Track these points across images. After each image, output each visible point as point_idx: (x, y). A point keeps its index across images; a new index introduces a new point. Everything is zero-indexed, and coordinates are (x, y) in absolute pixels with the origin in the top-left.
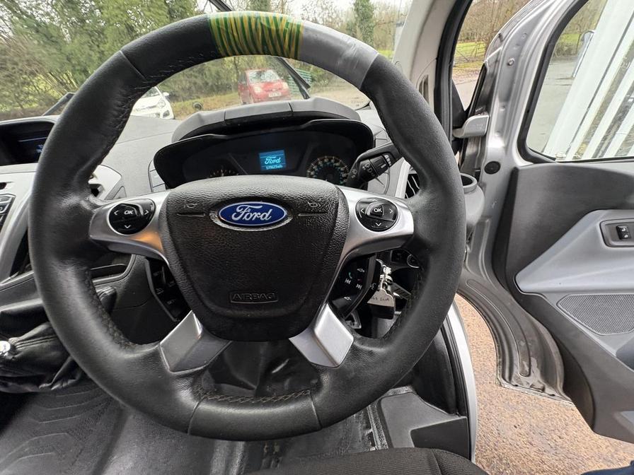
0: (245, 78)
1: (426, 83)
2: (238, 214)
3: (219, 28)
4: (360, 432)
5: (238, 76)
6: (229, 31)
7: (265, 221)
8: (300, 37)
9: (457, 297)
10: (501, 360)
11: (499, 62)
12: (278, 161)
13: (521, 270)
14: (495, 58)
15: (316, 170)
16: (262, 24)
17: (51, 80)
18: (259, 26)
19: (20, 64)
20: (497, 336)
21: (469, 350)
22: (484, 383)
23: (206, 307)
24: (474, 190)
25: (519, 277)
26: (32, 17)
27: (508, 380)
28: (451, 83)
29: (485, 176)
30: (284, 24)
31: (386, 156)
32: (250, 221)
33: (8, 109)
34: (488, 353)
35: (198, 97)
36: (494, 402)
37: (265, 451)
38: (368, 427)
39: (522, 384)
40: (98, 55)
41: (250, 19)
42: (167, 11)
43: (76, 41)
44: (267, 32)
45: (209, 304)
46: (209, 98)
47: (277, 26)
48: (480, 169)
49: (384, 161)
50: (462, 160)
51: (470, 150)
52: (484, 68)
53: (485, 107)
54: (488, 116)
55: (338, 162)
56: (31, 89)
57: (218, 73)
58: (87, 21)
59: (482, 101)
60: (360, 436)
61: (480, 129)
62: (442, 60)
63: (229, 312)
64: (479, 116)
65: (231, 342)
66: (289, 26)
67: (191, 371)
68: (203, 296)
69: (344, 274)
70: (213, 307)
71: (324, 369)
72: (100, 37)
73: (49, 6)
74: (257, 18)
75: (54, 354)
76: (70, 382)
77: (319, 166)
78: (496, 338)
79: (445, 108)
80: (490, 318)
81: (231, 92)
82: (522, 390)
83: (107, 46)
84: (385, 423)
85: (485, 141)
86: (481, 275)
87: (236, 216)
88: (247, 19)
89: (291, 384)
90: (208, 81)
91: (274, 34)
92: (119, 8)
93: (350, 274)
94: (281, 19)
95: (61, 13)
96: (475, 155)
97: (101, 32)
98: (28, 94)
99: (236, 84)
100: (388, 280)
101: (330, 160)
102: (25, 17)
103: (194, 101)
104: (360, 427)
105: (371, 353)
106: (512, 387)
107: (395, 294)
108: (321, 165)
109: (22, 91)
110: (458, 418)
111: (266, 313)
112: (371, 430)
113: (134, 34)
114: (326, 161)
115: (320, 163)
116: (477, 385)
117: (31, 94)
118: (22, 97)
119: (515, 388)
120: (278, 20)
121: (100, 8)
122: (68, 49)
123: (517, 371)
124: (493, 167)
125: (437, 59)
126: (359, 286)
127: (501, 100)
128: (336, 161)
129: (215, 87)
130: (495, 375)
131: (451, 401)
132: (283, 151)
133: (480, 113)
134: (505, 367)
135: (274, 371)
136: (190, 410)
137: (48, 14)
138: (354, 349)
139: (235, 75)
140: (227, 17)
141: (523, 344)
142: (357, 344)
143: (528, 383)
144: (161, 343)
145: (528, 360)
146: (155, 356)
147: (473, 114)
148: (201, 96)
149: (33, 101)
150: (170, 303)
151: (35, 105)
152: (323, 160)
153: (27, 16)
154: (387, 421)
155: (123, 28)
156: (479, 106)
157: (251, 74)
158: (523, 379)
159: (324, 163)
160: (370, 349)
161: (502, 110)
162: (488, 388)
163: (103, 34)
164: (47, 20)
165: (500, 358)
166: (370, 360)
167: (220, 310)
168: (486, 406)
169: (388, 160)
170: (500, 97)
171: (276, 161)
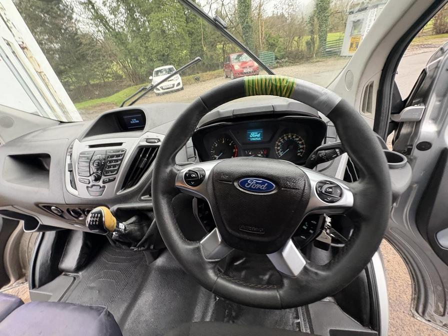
0: (229, 59)
1: (371, 86)
2: (249, 184)
3: (249, 86)
4: (291, 320)
5: (224, 58)
6: (254, 86)
7: (263, 190)
8: (293, 89)
9: (384, 242)
10: (416, 296)
11: (439, 68)
12: (259, 135)
13: (442, 230)
14: (436, 65)
15: (282, 142)
16: (272, 83)
17: (119, 64)
18: (271, 84)
19: (106, 57)
20: (415, 277)
21: (387, 281)
22: (398, 310)
23: (226, 230)
24: (403, 167)
25: (439, 235)
26: (114, 30)
27: (421, 314)
28: (393, 83)
29: (416, 152)
30: (285, 82)
31: (337, 150)
32: (255, 189)
33: (98, 82)
34: (405, 287)
35: (198, 73)
36: (406, 329)
37: (226, 313)
38: (297, 318)
39: (435, 321)
40: (144, 49)
41: (266, 80)
42: (185, 19)
43: (134, 42)
44: (274, 87)
45: (228, 228)
46: (204, 74)
47: (280, 84)
48: (412, 145)
49: (336, 153)
50: (397, 137)
51: (404, 130)
52: (424, 72)
53: (422, 99)
54: (424, 107)
55: (298, 137)
56: (110, 70)
57: (211, 56)
58: (141, 30)
59: (420, 94)
60: (291, 322)
61: (416, 117)
62: (387, 70)
63: (238, 234)
64: (416, 107)
65: (234, 249)
66: (288, 84)
67: (214, 260)
68: (225, 224)
69: (303, 224)
70: (230, 231)
71: (287, 277)
72: (146, 38)
73: (123, 23)
74: (270, 80)
75: (138, 233)
76: (142, 248)
77: (284, 140)
78: (413, 277)
79: (385, 103)
80: (410, 261)
81: (218, 69)
82: (434, 326)
83: (150, 43)
84: (310, 318)
85: (420, 125)
86: (404, 226)
87: (247, 185)
88: (265, 81)
89: (246, 274)
90: (205, 62)
91: (278, 88)
92: (158, 20)
93: (306, 223)
94: (283, 79)
95: (129, 26)
96: (409, 134)
97: (148, 35)
98: (108, 73)
99: (222, 63)
100: (328, 225)
101: (292, 136)
102: (111, 30)
103: (195, 75)
104: (291, 316)
105: (316, 274)
106: (424, 321)
107: (331, 235)
108: (286, 139)
109: (105, 72)
110: (370, 331)
111: (257, 239)
112: (299, 321)
113: (165, 35)
114: (289, 136)
115: (285, 138)
116: (390, 311)
117: (109, 73)
118: (105, 75)
119: (427, 323)
120: (282, 80)
121: (149, 21)
122: (129, 46)
123: (431, 309)
124: (425, 146)
125: (383, 70)
126: (311, 231)
127: (437, 96)
128: (297, 137)
129: (209, 66)
130: (409, 306)
131: (366, 317)
132: (262, 130)
133: (417, 103)
134: (420, 303)
135: (235, 264)
136: (214, 280)
137: (122, 27)
138: (305, 268)
139: (223, 57)
140: (254, 79)
141: (440, 288)
142: (308, 267)
143: (441, 322)
144: (201, 242)
145: (444, 302)
146: (198, 249)
147: (410, 105)
148: (199, 72)
149: (110, 77)
150: (205, 222)
151: (110, 79)
152: (287, 136)
153: (112, 29)
154: (312, 317)
155: (159, 32)
156: (417, 98)
157: (233, 56)
158: (436, 316)
159: (288, 138)
160: (316, 271)
161: (438, 103)
162: (402, 316)
163: (148, 36)
164: (121, 30)
165: (415, 294)
166: (315, 277)
167: (234, 233)
168: (398, 329)
169: (338, 152)
170: (436, 94)
171: (257, 135)
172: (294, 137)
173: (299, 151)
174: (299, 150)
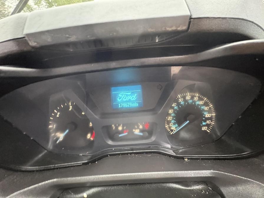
15: (176, 108)
77: (178, 104)
101: (192, 97)
108: (182, 103)
114: (187, 98)
115: (180, 100)
128: (200, 99)
152: (184, 97)
159: (186, 101)
171: (130, 98)
172: (196, 99)
173: (204, 124)
174: (205, 121)
